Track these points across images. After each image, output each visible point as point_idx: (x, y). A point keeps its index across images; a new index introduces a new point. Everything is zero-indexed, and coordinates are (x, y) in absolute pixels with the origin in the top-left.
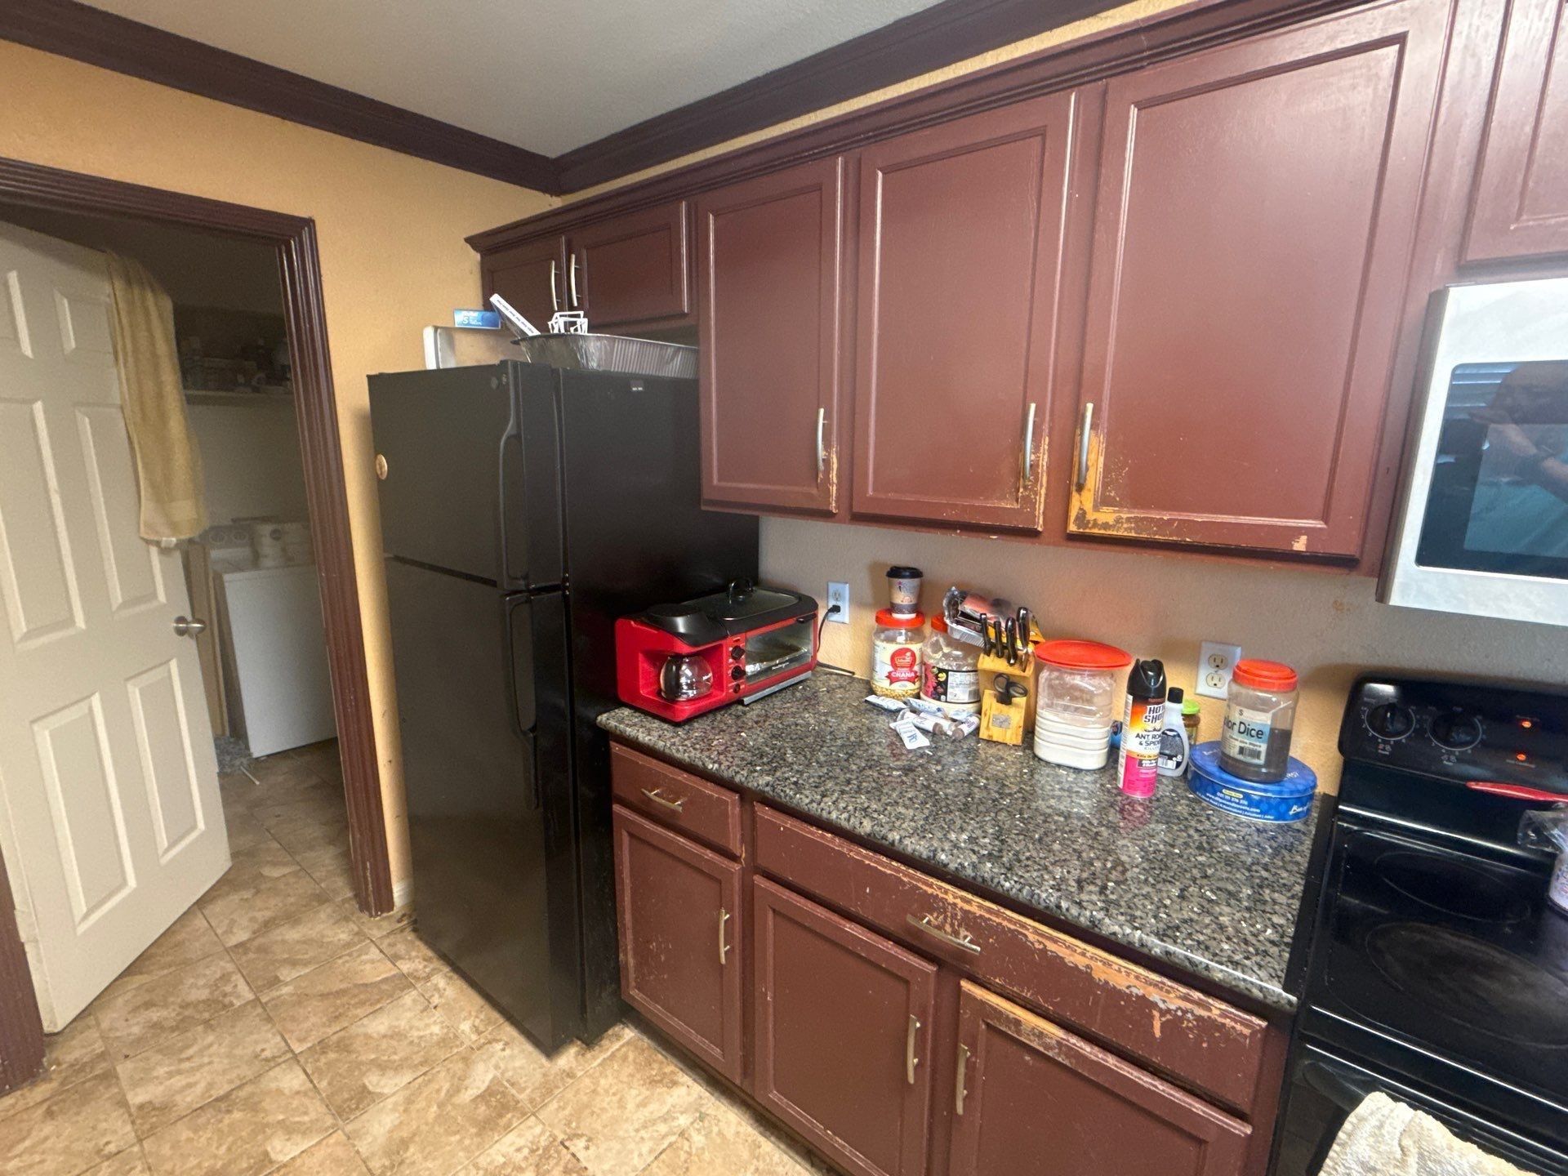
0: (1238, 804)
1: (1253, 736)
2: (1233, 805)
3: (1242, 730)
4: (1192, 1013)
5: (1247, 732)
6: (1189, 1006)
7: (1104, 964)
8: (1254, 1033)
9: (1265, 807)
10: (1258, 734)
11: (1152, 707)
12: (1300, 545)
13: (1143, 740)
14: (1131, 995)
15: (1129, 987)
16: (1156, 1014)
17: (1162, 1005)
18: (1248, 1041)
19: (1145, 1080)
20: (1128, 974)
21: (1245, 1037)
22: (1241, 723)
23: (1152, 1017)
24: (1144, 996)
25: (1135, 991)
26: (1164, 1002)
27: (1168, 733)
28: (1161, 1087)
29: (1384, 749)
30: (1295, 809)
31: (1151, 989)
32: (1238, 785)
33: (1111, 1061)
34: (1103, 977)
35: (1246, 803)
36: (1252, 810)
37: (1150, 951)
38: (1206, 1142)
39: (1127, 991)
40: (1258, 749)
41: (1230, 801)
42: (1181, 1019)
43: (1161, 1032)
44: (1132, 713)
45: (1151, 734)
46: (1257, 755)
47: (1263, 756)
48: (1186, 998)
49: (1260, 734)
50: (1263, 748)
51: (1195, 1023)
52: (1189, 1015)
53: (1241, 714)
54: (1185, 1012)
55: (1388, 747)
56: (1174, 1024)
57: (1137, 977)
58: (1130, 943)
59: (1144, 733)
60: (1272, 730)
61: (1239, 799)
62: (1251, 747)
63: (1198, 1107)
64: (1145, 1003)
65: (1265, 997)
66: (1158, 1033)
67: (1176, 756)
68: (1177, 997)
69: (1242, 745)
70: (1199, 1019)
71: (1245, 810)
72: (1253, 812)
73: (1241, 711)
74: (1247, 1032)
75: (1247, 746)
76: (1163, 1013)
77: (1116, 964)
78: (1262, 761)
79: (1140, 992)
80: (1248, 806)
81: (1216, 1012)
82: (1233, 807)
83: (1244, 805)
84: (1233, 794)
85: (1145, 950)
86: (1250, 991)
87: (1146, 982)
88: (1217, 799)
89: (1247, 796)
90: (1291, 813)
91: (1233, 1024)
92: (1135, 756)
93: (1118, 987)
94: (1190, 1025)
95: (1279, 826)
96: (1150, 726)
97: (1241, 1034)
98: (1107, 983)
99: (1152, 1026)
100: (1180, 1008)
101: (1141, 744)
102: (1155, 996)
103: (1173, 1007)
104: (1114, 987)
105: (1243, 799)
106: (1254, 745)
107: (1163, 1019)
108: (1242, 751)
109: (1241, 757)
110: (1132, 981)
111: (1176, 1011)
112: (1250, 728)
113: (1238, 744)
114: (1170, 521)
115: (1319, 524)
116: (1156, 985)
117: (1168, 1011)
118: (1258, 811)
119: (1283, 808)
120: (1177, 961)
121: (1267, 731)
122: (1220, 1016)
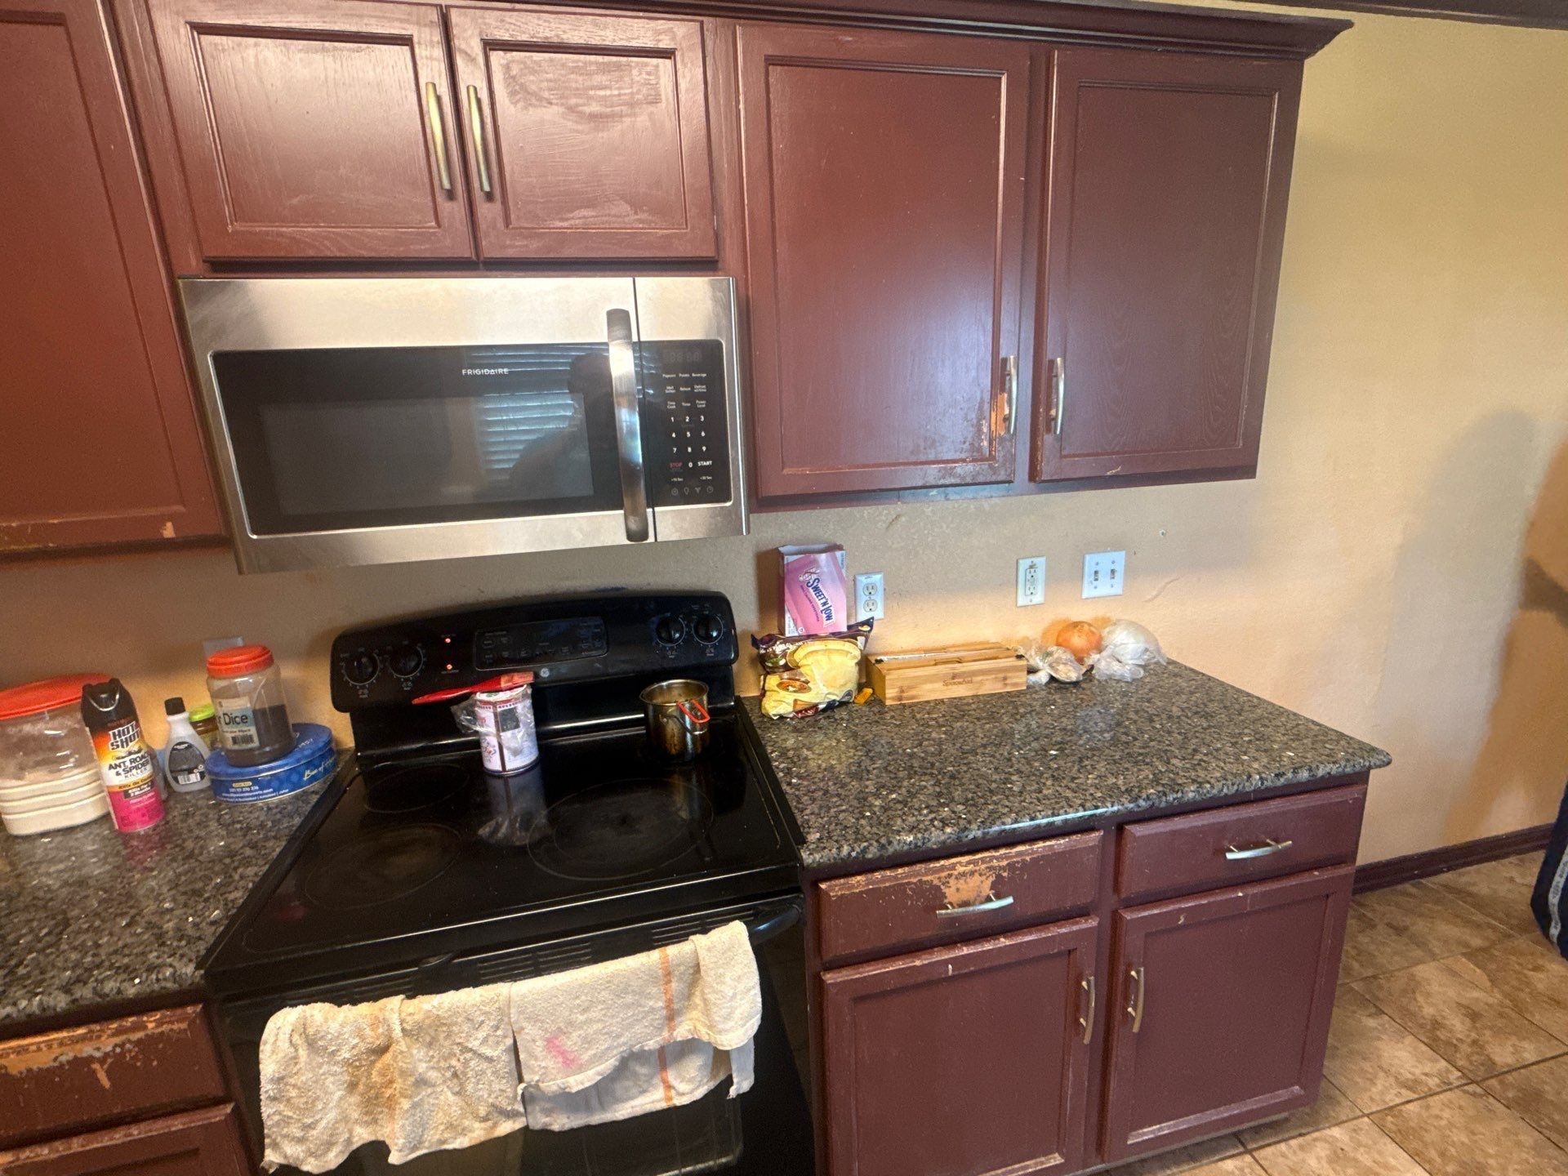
0: (251, 791)
1: (238, 724)
2: (247, 794)
3: (227, 721)
4: (129, 1041)
5: (232, 721)
6: (123, 1038)
7: (19, 1053)
8: (192, 1023)
9: (275, 783)
10: (242, 719)
11: (116, 731)
12: (169, 531)
13: (120, 770)
14: (62, 1065)
15: (56, 1059)
16: (96, 1066)
17: (97, 1054)
18: (189, 1033)
19: (118, 1137)
20: (50, 1047)
21: (185, 1030)
22: (224, 714)
23: (94, 1072)
24: (76, 1058)
25: (63, 1059)
26: (98, 1049)
27: (178, 747)
28: (136, 1132)
29: (363, 694)
30: (308, 774)
31: (78, 1046)
32: (242, 775)
33: (76, 1145)
34: (23, 1067)
35: (257, 788)
36: (265, 792)
37: (55, 1010)
38: (198, 1149)
39: (56, 1064)
40: (249, 733)
41: (242, 792)
42: (122, 1054)
43: (109, 1079)
44: (95, 745)
45: (127, 759)
46: (249, 739)
47: (256, 738)
48: (118, 1033)
49: (244, 719)
50: (252, 731)
51: (136, 1049)
52: (128, 1046)
53: (221, 706)
54: (122, 1045)
55: (366, 691)
56: (117, 1064)
57: (62, 1044)
58: (29, 1016)
59: (118, 762)
60: (255, 712)
61: (250, 787)
62: (241, 734)
63: (177, 1124)
64: (78, 1063)
65: (180, 986)
66: (105, 1082)
67: (196, 768)
68: (109, 1036)
69: (233, 735)
70: (139, 1042)
71: (259, 795)
72: (267, 794)
73: (220, 703)
74: (184, 1026)
75: (237, 734)
76: (102, 1061)
77: (32, 1044)
78: (256, 743)
79: (70, 1056)
80: (261, 789)
81: (151, 1026)
82: (248, 797)
83: (256, 791)
84: (242, 784)
85: (50, 1013)
86: (165, 988)
87: (73, 1042)
88: (232, 795)
89: (255, 782)
90: (305, 778)
91: (170, 1026)
92: (118, 789)
93: (45, 1066)
94: (133, 1054)
95: (296, 797)
96: (122, 752)
97: (180, 1031)
98: (30, 1070)
99: (98, 1080)
100: (116, 1046)
101: (118, 774)
102: (87, 1050)
103: (109, 1049)
104: (40, 1069)
105: (253, 785)
106: (242, 731)
107: (105, 1066)
108: (235, 740)
109: (236, 747)
110: (56, 1051)
111: (114, 1050)
112: (234, 716)
113: (229, 736)
114: (21, 528)
115: (180, 508)
116: (82, 1039)
117: (107, 1055)
118: (271, 790)
119: (295, 778)
120: (87, 1003)
121: (250, 714)
122: (157, 1027)
